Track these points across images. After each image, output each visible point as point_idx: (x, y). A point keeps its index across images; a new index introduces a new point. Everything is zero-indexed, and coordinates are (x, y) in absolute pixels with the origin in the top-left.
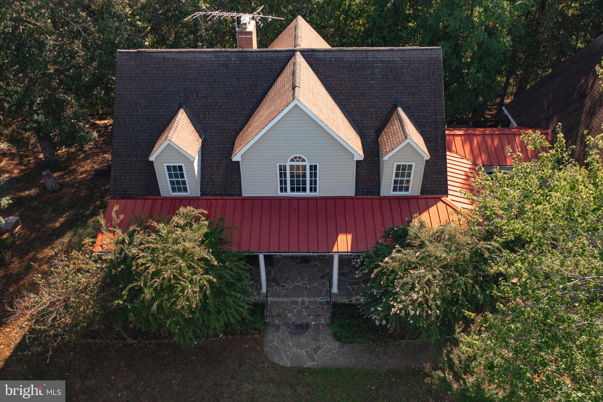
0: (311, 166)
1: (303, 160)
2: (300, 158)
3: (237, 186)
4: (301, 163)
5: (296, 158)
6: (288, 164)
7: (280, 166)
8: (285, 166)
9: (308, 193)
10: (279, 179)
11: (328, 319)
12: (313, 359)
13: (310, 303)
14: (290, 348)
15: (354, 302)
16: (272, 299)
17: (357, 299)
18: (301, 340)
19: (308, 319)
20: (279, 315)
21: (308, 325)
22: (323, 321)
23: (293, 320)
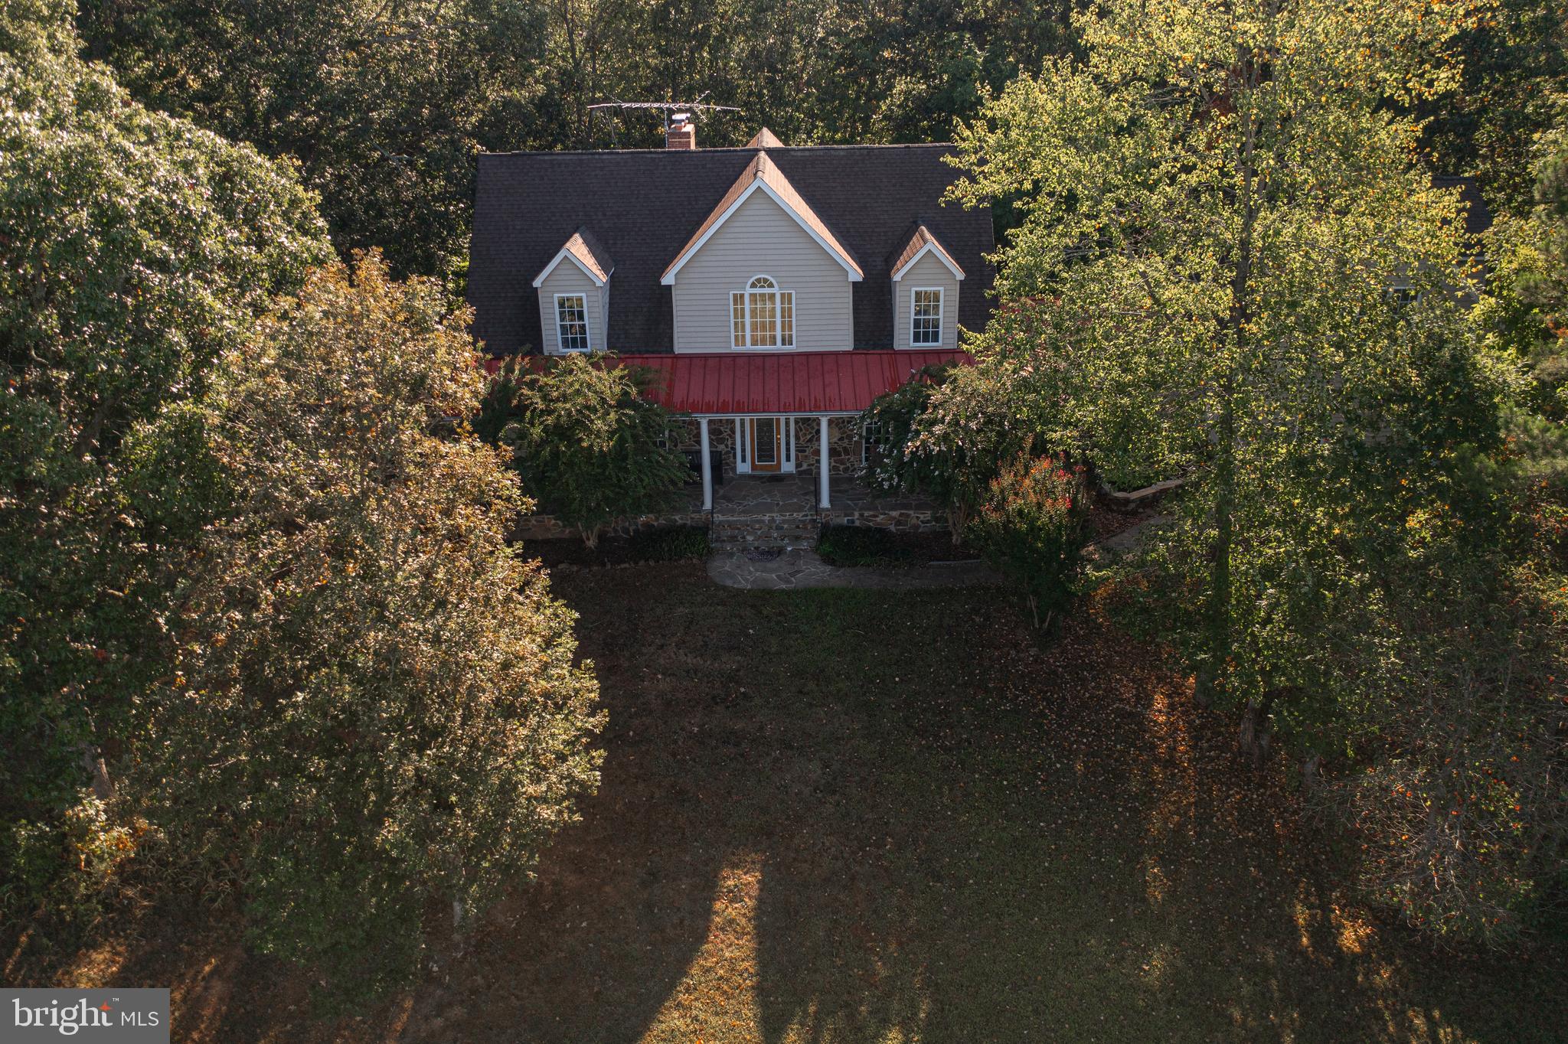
0: (783, 295)
1: (771, 285)
2: (766, 280)
4: (767, 291)
5: (759, 280)
6: (748, 291)
7: (735, 296)
8: (742, 296)
9: (779, 347)
10: (732, 320)
11: (813, 543)
12: (788, 581)
13: (784, 521)
14: (750, 572)
15: (857, 523)
16: (721, 518)
17: (862, 515)
18: (769, 565)
19: (780, 543)
20: (733, 539)
21: (781, 551)
22: (805, 545)
23: (756, 544)
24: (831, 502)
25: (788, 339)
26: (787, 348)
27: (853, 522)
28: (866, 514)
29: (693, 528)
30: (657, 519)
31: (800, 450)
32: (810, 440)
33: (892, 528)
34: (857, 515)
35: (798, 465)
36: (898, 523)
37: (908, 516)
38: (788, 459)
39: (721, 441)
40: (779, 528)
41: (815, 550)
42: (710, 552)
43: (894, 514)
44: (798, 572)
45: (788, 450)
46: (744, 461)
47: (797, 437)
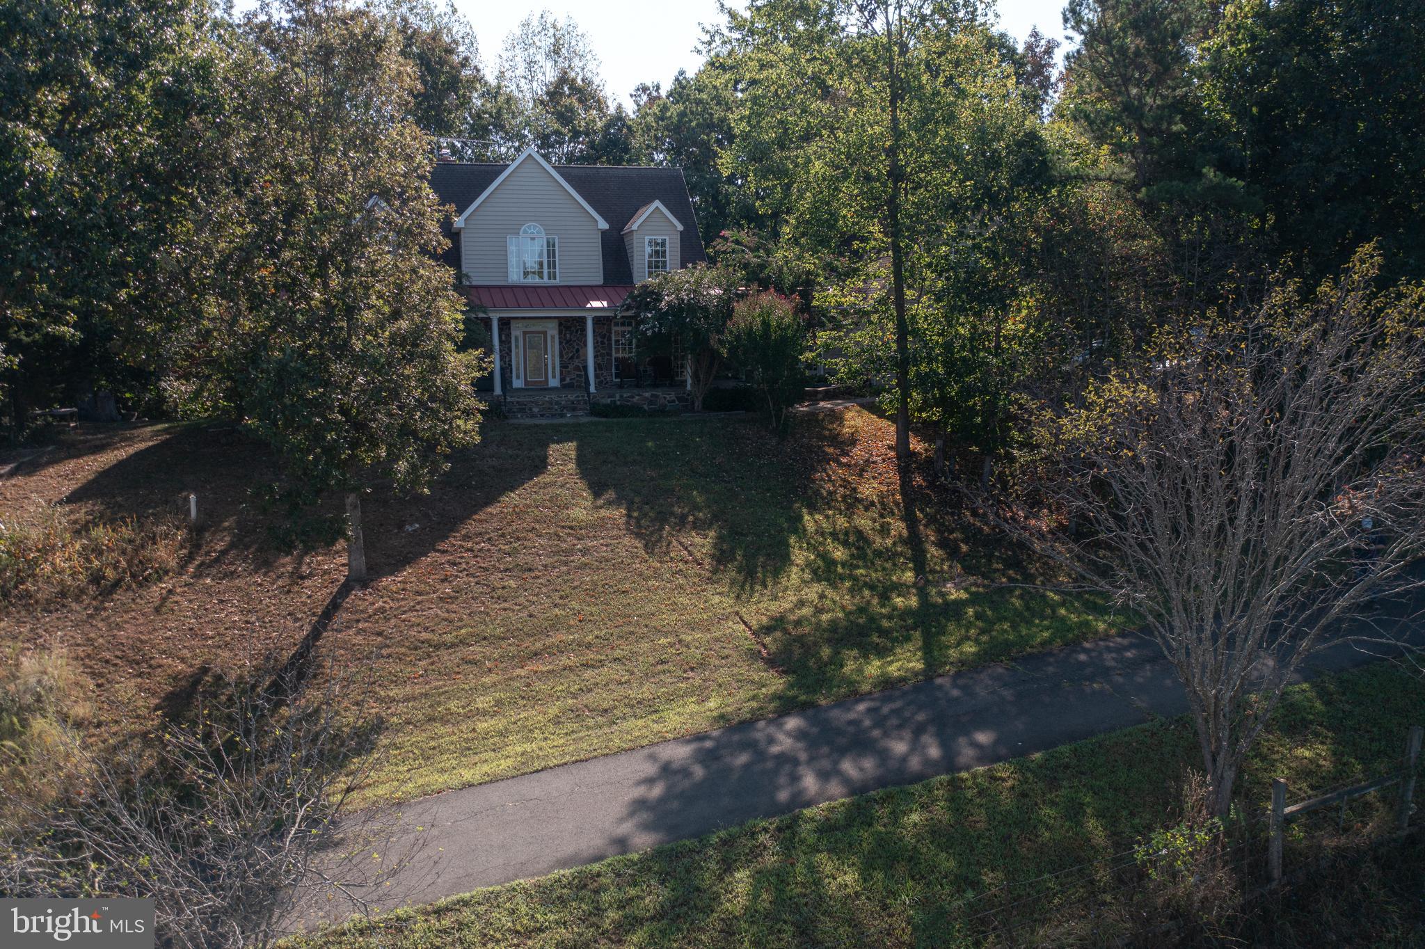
0: (548, 240)
1: (539, 232)
2: (535, 227)
4: (536, 236)
5: (530, 227)
6: (521, 235)
7: (511, 239)
9: (546, 281)
10: (509, 259)
17: (620, 400)
19: (561, 412)
22: (580, 413)
23: (542, 413)
24: (597, 389)
25: (552, 276)
26: (552, 283)
27: (615, 401)
31: (563, 366)
32: (572, 358)
34: (618, 397)
35: (562, 380)
38: (554, 377)
45: (554, 368)
46: (518, 377)
47: (561, 356)
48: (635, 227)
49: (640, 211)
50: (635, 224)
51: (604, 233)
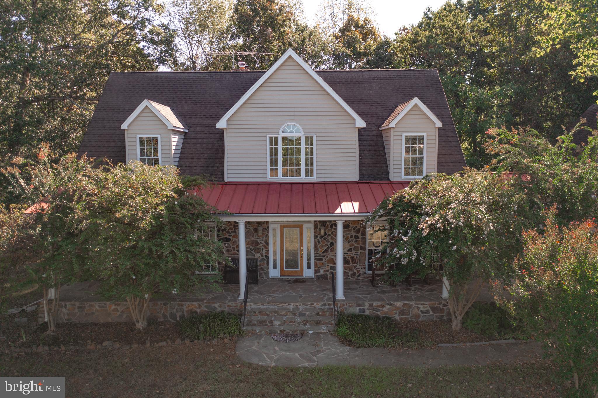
0: (306, 138)
1: (298, 130)
2: (293, 126)
3: (219, 173)
4: (295, 135)
5: (289, 127)
6: (281, 135)
7: (271, 138)
8: (276, 138)
9: (303, 178)
10: (269, 157)
11: (332, 328)
12: (310, 360)
13: (306, 309)
14: (275, 352)
15: (367, 313)
16: (253, 306)
17: (371, 305)
18: (293, 345)
19: (303, 327)
20: (262, 323)
21: (303, 334)
22: (324, 329)
23: (282, 328)
24: (345, 294)
25: (310, 172)
26: (309, 179)
27: (364, 311)
28: (375, 304)
29: (229, 314)
30: (200, 306)
31: (318, 259)
32: (326, 251)
33: (397, 317)
34: (367, 305)
35: (316, 271)
36: (402, 312)
37: (410, 306)
38: (309, 267)
39: (258, 251)
40: (302, 314)
41: (334, 333)
42: (241, 334)
43: (399, 304)
44: (319, 352)
45: (309, 259)
46: (275, 267)
47: (316, 249)
48: (392, 125)
49: (399, 109)
50: (393, 122)
51: (361, 131)
